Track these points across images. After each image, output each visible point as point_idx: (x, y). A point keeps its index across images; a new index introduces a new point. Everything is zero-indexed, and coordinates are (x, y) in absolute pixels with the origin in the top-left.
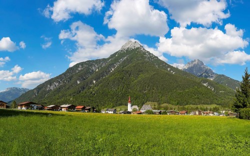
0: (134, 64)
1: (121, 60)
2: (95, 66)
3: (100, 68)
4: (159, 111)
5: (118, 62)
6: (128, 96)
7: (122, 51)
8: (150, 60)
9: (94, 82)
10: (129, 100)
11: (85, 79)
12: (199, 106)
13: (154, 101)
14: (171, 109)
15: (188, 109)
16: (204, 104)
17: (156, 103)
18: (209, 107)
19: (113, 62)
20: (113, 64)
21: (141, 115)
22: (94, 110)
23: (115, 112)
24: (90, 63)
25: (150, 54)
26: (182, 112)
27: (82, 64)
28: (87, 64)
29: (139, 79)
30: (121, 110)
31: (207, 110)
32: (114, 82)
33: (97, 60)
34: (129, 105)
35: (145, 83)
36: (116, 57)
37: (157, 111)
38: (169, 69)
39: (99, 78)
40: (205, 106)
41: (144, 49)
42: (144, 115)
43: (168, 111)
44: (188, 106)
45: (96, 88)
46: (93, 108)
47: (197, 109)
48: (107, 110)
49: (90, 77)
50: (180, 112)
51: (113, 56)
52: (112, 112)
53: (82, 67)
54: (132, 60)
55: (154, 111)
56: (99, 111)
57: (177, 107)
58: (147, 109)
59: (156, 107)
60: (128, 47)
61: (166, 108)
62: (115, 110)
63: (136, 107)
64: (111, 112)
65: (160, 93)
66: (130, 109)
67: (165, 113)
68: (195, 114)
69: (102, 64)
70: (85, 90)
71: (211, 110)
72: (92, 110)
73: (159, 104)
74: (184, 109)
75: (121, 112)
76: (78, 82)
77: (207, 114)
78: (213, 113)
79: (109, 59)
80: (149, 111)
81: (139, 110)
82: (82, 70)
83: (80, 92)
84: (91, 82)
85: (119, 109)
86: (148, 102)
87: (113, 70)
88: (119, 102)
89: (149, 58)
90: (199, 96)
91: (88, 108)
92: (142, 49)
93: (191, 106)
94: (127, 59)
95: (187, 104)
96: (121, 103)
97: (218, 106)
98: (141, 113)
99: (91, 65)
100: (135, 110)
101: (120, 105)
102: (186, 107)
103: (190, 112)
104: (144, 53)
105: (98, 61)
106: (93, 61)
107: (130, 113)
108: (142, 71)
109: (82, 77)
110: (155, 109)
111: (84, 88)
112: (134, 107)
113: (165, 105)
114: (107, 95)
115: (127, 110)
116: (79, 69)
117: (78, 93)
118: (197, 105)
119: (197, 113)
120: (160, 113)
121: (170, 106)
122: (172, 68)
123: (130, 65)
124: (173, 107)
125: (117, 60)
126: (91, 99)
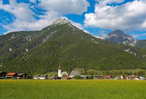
0: (63, 37)
1: (52, 32)
2: (28, 36)
3: (33, 38)
4: (86, 76)
5: (50, 34)
6: (58, 63)
7: (53, 25)
8: (76, 33)
9: (27, 50)
10: (60, 67)
11: (17, 47)
12: (123, 71)
13: (81, 68)
14: (97, 74)
15: (112, 74)
16: (127, 68)
17: (83, 69)
18: (133, 71)
19: (45, 34)
20: (45, 36)
21: (70, 80)
22: (26, 77)
23: (46, 77)
24: (24, 34)
25: (76, 28)
26: (107, 77)
27: (15, 33)
28: (20, 34)
29: (68, 48)
30: (51, 76)
31: (131, 75)
32: (45, 51)
33: (30, 31)
34: (59, 71)
35: (73, 52)
36: (48, 30)
37: (84, 76)
38: (93, 40)
39: (32, 47)
40: (129, 71)
41: (71, 25)
42: (73, 80)
43: (94, 76)
44: (112, 71)
45: (28, 56)
46: (26, 75)
47: (121, 73)
48: (39, 76)
49: (23, 46)
50: (105, 77)
51: (45, 29)
52: (44, 78)
53: (15, 36)
54: (61, 33)
55: (82, 76)
56: (31, 78)
57: (102, 72)
58: (75, 74)
59: (83, 72)
60: (58, 23)
61: (92, 74)
62: (47, 76)
63: (65, 73)
64: (42, 78)
65: (86, 60)
66: (60, 75)
67: (92, 78)
68: (120, 78)
69: (35, 35)
70: (17, 57)
71: (135, 74)
72: (24, 77)
73: (86, 70)
74: (108, 74)
75: (51, 78)
76: (10, 50)
77: (132, 78)
78: (138, 77)
79: (41, 31)
80: (77, 76)
81: (69, 75)
82: (15, 39)
83: (11, 59)
84: (24, 51)
85: (50, 75)
86: (75, 69)
87: (45, 40)
88: (50, 69)
89: (75, 32)
90: (122, 61)
91: (20, 74)
92: (70, 25)
93: (115, 70)
94: (57, 32)
95: (111, 69)
96: (51, 69)
97: (143, 70)
98: (70, 79)
99: (25, 35)
100: (64, 76)
101: (51, 71)
102: (111, 71)
103: (114, 77)
104: (72, 28)
105: (31, 33)
106: (27, 32)
107: (60, 78)
108: (70, 42)
109: (14, 45)
110: (82, 74)
111: (16, 56)
112: (64, 73)
113: (91, 70)
114: (39, 62)
115: (57, 75)
116: (12, 38)
117: (9, 60)
118: (121, 70)
119: (122, 77)
120: (87, 78)
121: (95, 71)
122: (95, 39)
123: (60, 37)
124: (98, 72)
125: (48, 33)
126: (23, 65)
